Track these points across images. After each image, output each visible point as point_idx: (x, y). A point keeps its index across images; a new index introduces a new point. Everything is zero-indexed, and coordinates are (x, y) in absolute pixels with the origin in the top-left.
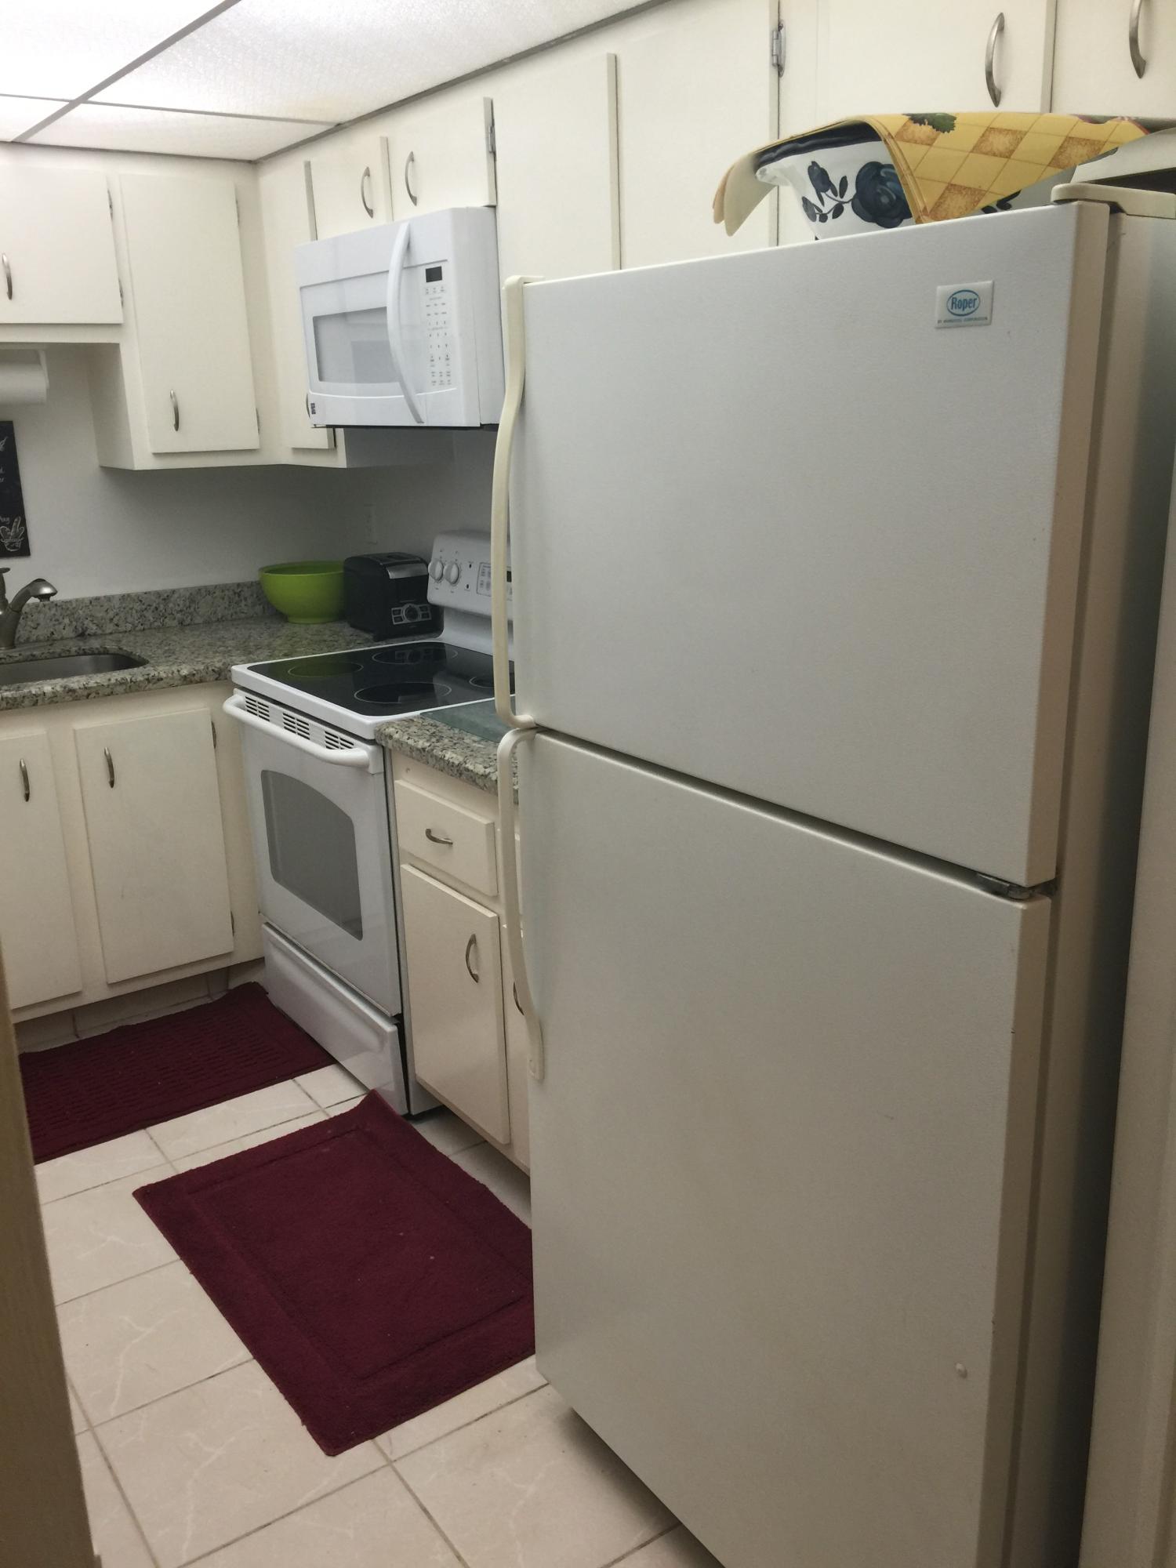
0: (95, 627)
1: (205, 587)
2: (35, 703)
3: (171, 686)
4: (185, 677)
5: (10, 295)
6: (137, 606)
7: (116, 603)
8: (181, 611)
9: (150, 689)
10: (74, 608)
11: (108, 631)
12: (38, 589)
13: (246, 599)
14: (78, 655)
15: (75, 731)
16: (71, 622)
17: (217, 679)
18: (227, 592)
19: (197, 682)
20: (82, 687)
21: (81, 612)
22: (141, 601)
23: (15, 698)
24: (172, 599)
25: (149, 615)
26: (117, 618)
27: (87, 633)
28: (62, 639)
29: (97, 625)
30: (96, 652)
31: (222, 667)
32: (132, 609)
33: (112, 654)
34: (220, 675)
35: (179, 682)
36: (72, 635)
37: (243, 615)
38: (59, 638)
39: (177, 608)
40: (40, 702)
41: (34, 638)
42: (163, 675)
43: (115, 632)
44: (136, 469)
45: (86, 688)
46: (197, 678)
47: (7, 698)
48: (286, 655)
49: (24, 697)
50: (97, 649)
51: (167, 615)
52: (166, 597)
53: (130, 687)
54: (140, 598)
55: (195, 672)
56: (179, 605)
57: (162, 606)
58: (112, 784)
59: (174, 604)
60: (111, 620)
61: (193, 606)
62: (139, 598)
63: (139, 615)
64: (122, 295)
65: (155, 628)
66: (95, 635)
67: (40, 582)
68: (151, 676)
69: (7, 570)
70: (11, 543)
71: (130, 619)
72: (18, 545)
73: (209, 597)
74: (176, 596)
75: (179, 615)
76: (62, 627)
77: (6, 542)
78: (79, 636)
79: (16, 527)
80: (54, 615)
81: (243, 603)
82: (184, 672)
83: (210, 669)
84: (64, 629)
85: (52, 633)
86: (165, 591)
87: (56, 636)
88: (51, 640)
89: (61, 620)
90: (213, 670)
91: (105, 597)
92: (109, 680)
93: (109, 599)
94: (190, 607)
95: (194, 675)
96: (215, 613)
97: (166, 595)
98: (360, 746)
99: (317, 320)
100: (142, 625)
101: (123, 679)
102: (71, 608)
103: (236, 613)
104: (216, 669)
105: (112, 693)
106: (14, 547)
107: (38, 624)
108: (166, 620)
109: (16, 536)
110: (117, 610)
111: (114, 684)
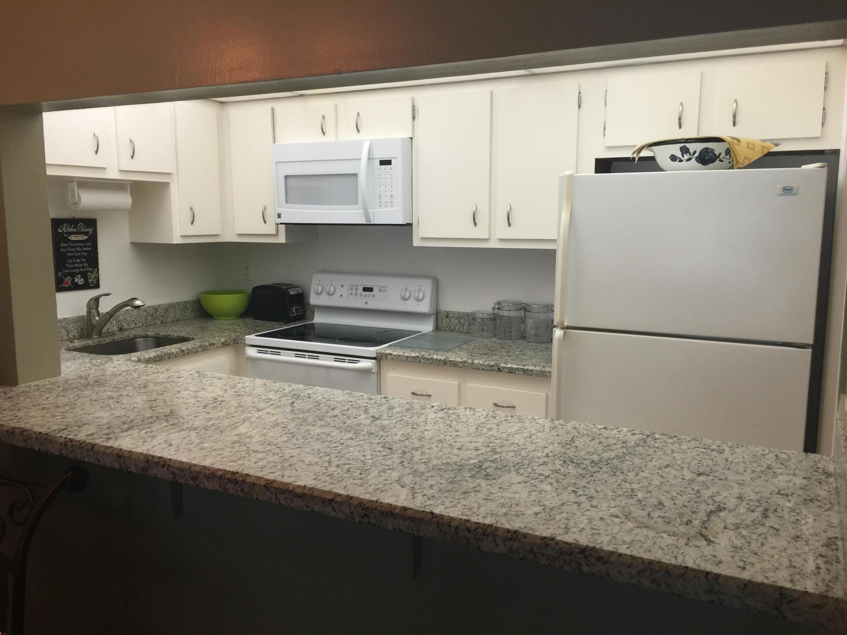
0: (126, 325)
1: (172, 303)
3: (218, 347)
4: (223, 343)
5: (132, 157)
6: (145, 314)
8: (162, 316)
9: (211, 349)
12: (133, 303)
13: (188, 309)
16: (116, 322)
17: (234, 344)
18: (180, 306)
19: (227, 345)
22: (145, 311)
24: (159, 310)
25: (149, 318)
26: (136, 320)
27: (123, 328)
31: (238, 338)
32: (142, 315)
42: (215, 342)
44: (174, 242)
46: (227, 343)
51: (156, 318)
55: (226, 340)
56: (161, 313)
57: (154, 313)
59: (159, 312)
60: (133, 321)
61: (167, 313)
63: (145, 318)
65: (151, 325)
66: (126, 329)
67: (135, 299)
70: (92, 282)
71: (141, 321)
72: (95, 282)
73: (174, 309)
74: (160, 308)
75: (161, 318)
76: (112, 325)
77: (90, 281)
79: (94, 273)
81: (187, 311)
82: (223, 340)
83: (232, 338)
86: (156, 306)
89: (112, 322)
94: (166, 314)
95: (226, 342)
96: (176, 317)
99: (286, 177)
104: (234, 339)
106: (93, 284)
108: (156, 321)
109: (94, 278)
110: (135, 316)
111: (198, 347)
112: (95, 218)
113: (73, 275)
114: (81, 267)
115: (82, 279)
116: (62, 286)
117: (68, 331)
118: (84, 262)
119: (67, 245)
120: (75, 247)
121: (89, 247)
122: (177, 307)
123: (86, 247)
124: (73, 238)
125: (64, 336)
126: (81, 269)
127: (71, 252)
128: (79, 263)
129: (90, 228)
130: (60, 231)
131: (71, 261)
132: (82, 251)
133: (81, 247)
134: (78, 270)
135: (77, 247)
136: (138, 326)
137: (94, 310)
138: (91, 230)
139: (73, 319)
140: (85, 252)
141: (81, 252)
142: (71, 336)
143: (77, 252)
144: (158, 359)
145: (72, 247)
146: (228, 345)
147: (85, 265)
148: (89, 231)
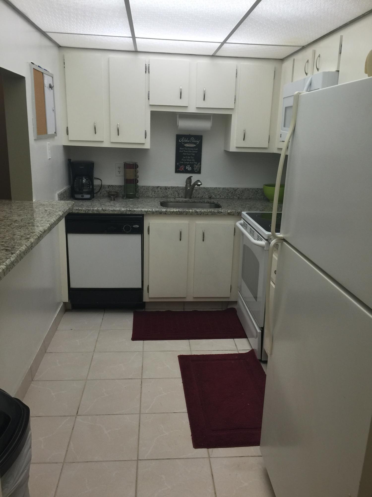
0: (214, 196)
1: (247, 188)
2: (187, 214)
3: (224, 215)
4: (229, 213)
5: (204, 99)
6: (227, 192)
7: (221, 190)
8: (239, 194)
9: (218, 215)
10: (210, 190)
11: (218, 198)
12: (197, 183)
13: (259, 193)
14: (207, 203)
15: (196, 223)
16: (208, 193)
17: (238, 215)
18: (254, 190)
20: (200, 211)
21: (211, 191)
22: (228, 190)
23: (182, 212)
25: (230, 194)
26: (221, 194)
27: (212, 197)
28: (205, 198)
29: (215, 196)
30: (211, 203)
31: (240, 212)
32: (225, 192)
33: (215, 204)
34: (239, 214)
35: (227, 214)
36: (208, 197)
37: (257, 198)
38: (204, 197)
39: (238, 193)
40: (188, 214)
41: (197, 197)
42: (223, 211)
43: (220, 198)
44: (231, 151)
45: (201, 212)
46: (232, 214)
47: (180, 211)
48: (260, 211)
49: (184, 212)
50: (212, 202)
51: (235, 195)
52: (235, 190)
53: (213, 213)
54: (228, 189)
55: (232, 212)
56: (239, 193)
57: (234, 192)
58: (203, 240)
59: (238, 192)
60: (219, 194)
62: (227, 189)
63: (227, 194)
64: (235, 100)
65: (231, 199)
67: (199, 181)
68: (219, 211)
69: (192, 177)
70: (196, 170)
71: (224, 195)
72: (198, 170)
73: (248, 191)
74: (238, 190)
75: (238, 195)
77: (195, 169)
78: (209, 198)
79: (198, 165)
80: (204, 191)
81: (258, 194)
82: (229, 211)
83: (237, 211)
84: (206, 195)
85: (202, 196)
86: (236, 188)
87: (203, 197)
88: (202, 198)
89: (205, 193)
90: (237, 212)
91: (218, 188)
92: (208, 211)
93: (219, 188)
94: (242, 194)
95: (231, 213)
96: (249, 196)
97: (236, 189)
98: (264, 241)
99: (286, 108)
100: (227, 197)
101: (211, 211)
102: (209, 189)
103: (255, 197)
104: (238, 212)
105: (207, 214)
106: (197, 171)
107: (199, 193)
108: (234, 197)
109: (198, 168)
110: (221, 192)
111: (209, 212)
112: (202, 135)
113: (185, 165)
114: (190, 161)
115: (190, 168)
116: (179, 170)
117: (179, 193)
118: (193, 159)
119: (183, 149)
120: (188, 150)
121: (196, 151)
122: (251, 190)
123: (194, 151)
124: (187, 145)
125: (176, 196)
126: (190, 162)
127: (185, 153)
128: (189, 159)
129: (198, 140)
130: (180, 141)
131: (185, 157)
132: (192, 153)
133: (191, 150)
134: (188, 163)
135: (189, 150)
137: (188, 184)
138: (198, 142)
139: (182, 188)
140: (193, 153)
141: (191, 153)
142: (180, 196)
143: (189, 153)
145: (186, 150)
147: (193, 160)
148: (197, 142)
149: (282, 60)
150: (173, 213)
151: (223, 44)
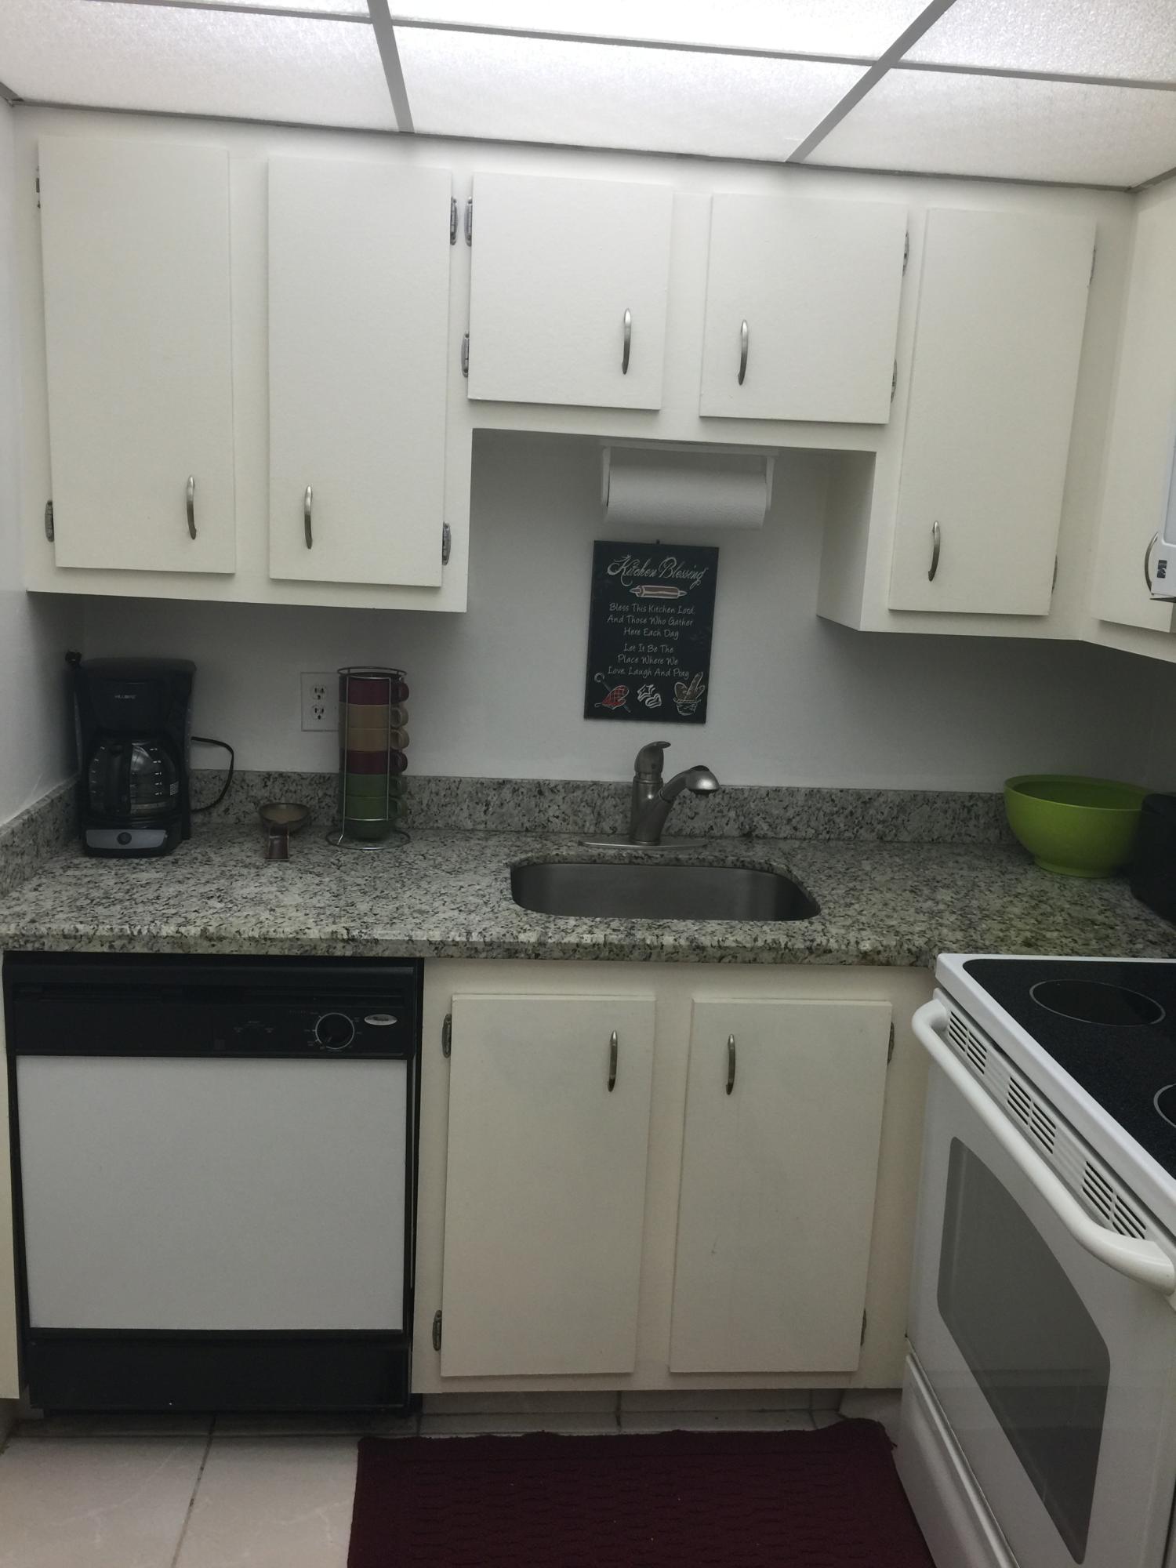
0: (765, 827)
1: (924, 792)
2: (648, 958)
3: (843, 963)
4: (865, 954)
5: (741, 378)
6: (828, 808)
7: (800, 799)
8: (883, 822)
9: (810, 963)
10: (745, 799)
11: (782, 835)
12: (696, 781)
13: (977, 817)
14: (735, 867)
15: (693, 1003)
16: (738, 816)
17: (911, 965)
18: (952, 804)
19: (882, 964)
20: (715, 944)
21: (752, 805)
22: (833, 800)
23: (622, 946)
24: (876, 804)
25: (840, 821)
26: (798, 818)
27: (754, 834)
28: (721, 837)
29: (770, 826)
30: (757, 866)
31: (925, 947)
32: (819, 809)
33: (776, 874)
34: (917, 957)
35: (856, 960)
36: (736, 833)
37: (968, 840)
38: (719, 834)
39: (879, 817)
40: (654, 957)
41: (688, 830)
42: (833, 944)
43: (791, 838)
44: (862, 628)
45: (720, 947)
46: (882, 958)
47: (611, 944)
49: (634, 946)
50: (760, 863)
51: (863, 824)
52: (866, 800)
53: (783, 954)
54: (833, 797)
55: (881, 948)
56: (882, 813)
57: (859, 810)
58: (730, 1088)
59: (877, 810)
60: (789, 820)
61: (902, 817)
62: (829, 796)
63: (827, 819)
64: (894, 384)
65: (844, 840)
66: (764, 837)
67: (702, 770)
68: (815, 944)
69: (668, 745)
70: (685, 705)
71: (813, 824)
72: (694, 707)
73: (926, 808)
74: (882, 799)
75: (880, 827)
76: (725, 821)
77: (679, 702)
78: (744, 835)
79: (695, 684)
80: (719, 804)
81: (972, 823)
82: (866, 946)
83: (906, 946)
84: (727, 824)
85: (711, 828)
86: (869, 791)
87: (715, 832)
88: (708, 834)
89: (725, 812)
90: (909, 950)
91: (787, 789)
92: (756, 940)
93: (792, 792)
94: (897, 817)
95: (879, 952)
96: (930, 830)
97: (867, 797)
98: (1158, 1241)
100: (828, 832)
101: (774, 941)
102: (741, 797)
103: (960, 834)
104: (914, 949)
105: (755, 960)
106: (688, 711)
107: (696, 814)
108: (862, 831)
109: (692, 697)
110: (798, 809)
111: (762, 948)
112: (716, 546)
113: (635, 683)
114: (657, 665)
115: (658, 695)
116: (601, 706)
117: (599, 814)
118: (670, 655)
119: (627, 608)
120: (647, 615)
121: (687, 617)
122: (939, 804)
123: (677, 617)
124: (644, 592)
125: (588, 824)
126: (658, 671)
127: (635, 626)
128: (654, 655)
129: (695, 570)
130: (610, 573)
131: (632, 648)
132: (666, 626)
133: (664, 616)
134: (648, 672)
135: (654, 615)
136: (800, 834)
137: (649, 776)
138: (697, 577)
139: (616, 789)
140: (674, 629)
141: (662, 628)
142: (606, 826)
143: (653, 627)
144: (605, 953)
145: (638, 615)
146: (888, 964)
147: (669, 661)
148: (693, 577)
149: (1133, 193)
150: (575, 951)
151: (878, 68)
